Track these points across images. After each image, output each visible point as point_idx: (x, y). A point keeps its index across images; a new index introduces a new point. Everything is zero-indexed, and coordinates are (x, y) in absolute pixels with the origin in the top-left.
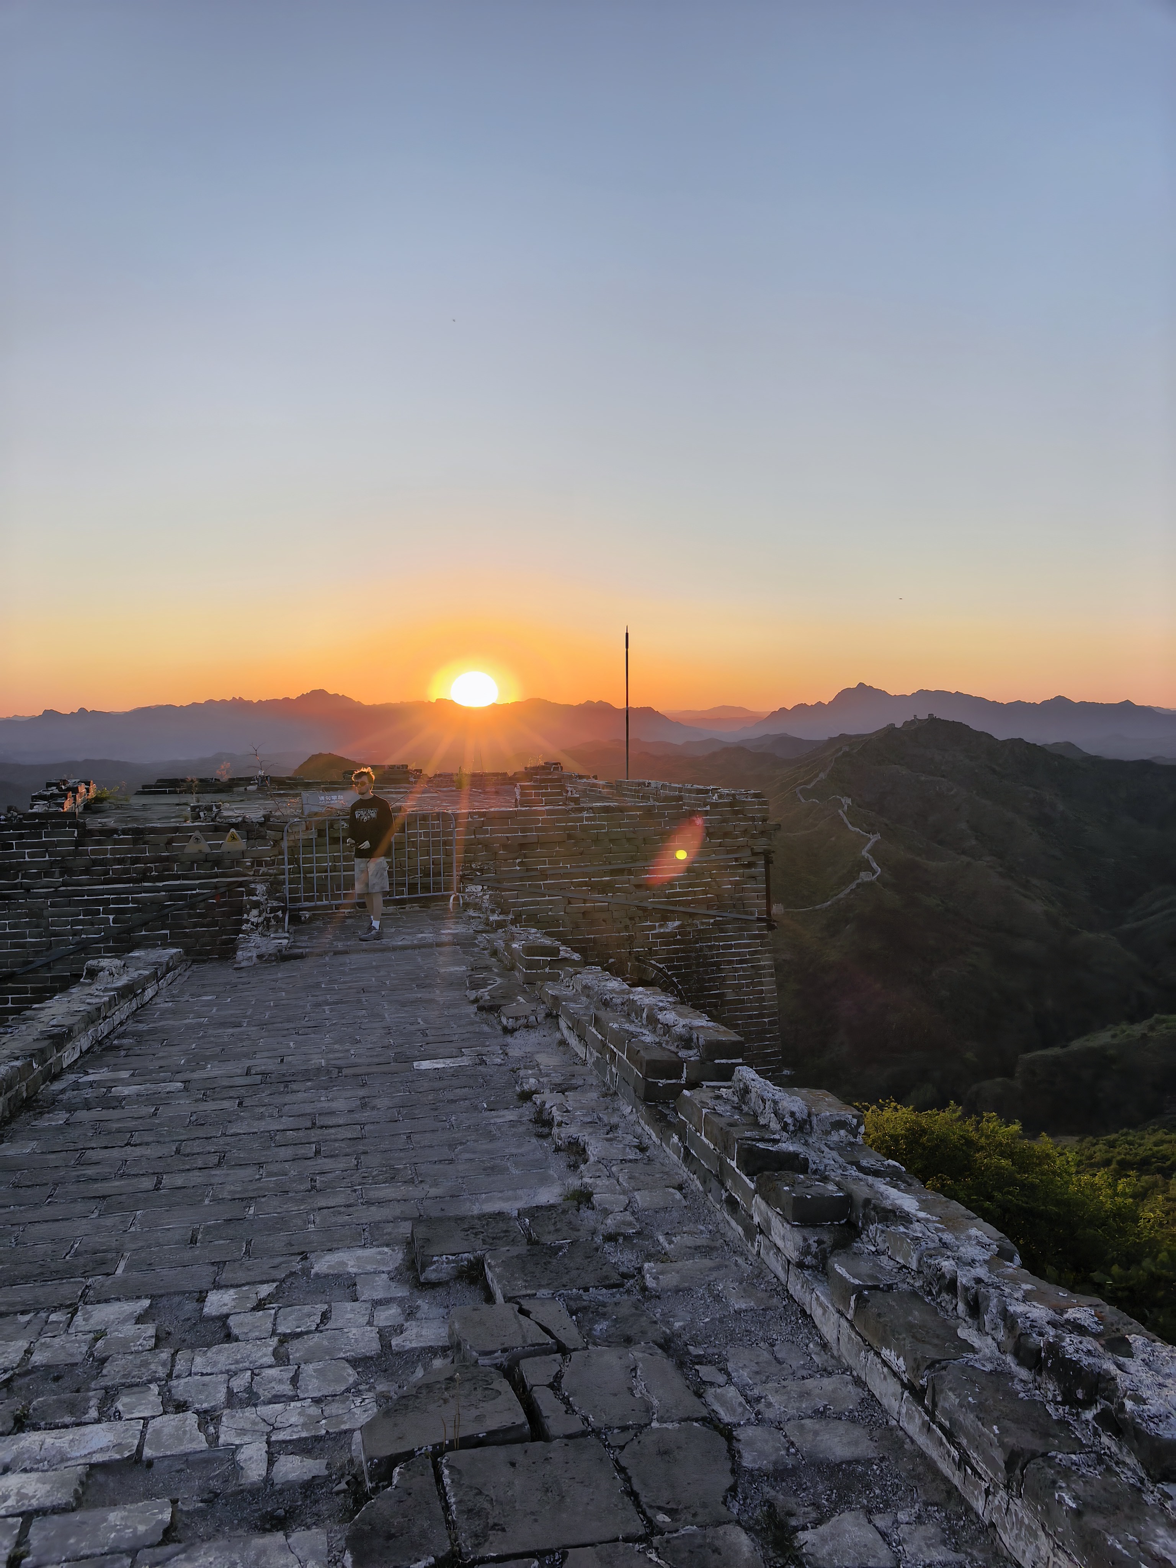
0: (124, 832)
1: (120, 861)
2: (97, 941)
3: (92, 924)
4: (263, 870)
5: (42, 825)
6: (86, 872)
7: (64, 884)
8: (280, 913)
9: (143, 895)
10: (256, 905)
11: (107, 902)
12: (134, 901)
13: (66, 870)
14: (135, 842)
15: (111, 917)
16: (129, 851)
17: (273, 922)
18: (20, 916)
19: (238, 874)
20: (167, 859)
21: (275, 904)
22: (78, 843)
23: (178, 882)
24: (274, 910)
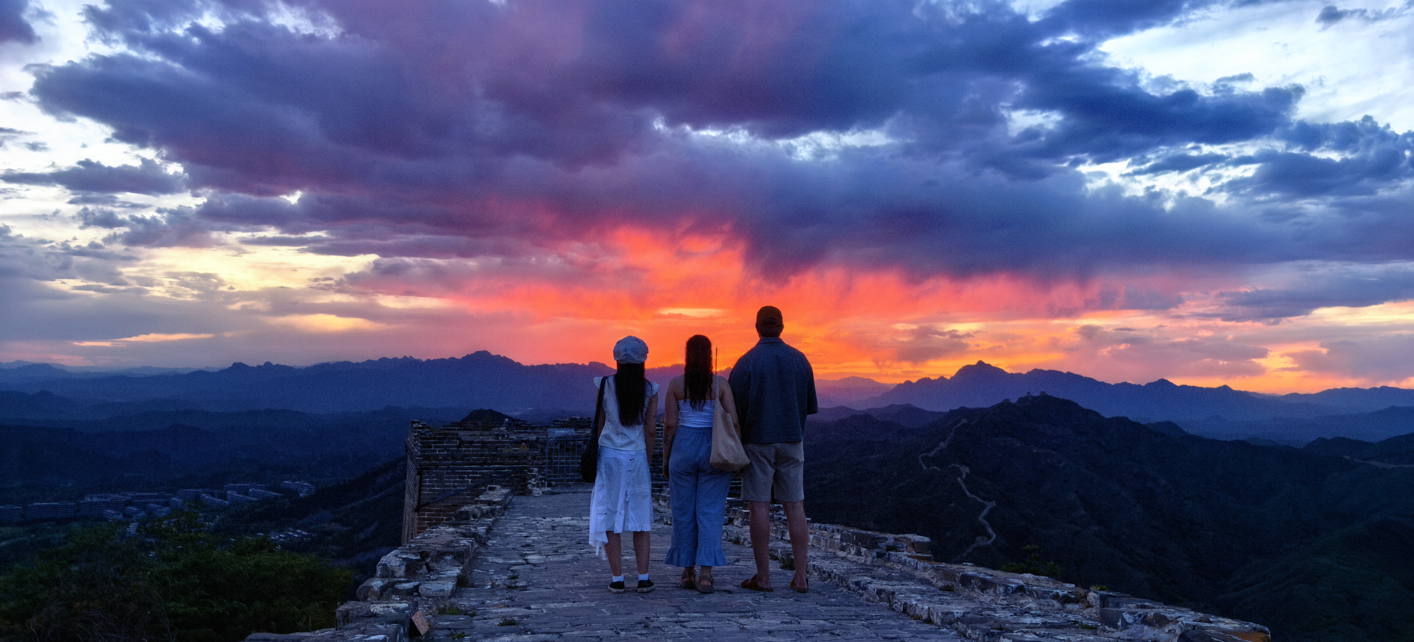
0: (477, 442)
1: (475, 455)
2: (464, 490)
3: (462, 483)
4: (536, 462)
5: (444, 438)
6: (462, 459)
7: (452, 464)
8: (543, 481)
9: (484, 471)
10: (534, 476)
11: (468, 473)
12: (480, 473)
13: (454, 458)
14: (482, 447)
15: (470, 480)
16: (479, 451)
17: (540, 485)
18: (433, 477)
19: (525, 463)
20: (494, 455)
21: (541, 477)
22: (458, 447)
23: (498, 466)
24: (541, 479)
